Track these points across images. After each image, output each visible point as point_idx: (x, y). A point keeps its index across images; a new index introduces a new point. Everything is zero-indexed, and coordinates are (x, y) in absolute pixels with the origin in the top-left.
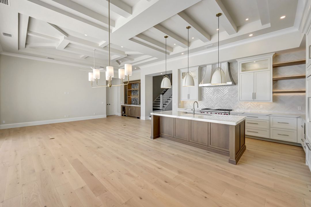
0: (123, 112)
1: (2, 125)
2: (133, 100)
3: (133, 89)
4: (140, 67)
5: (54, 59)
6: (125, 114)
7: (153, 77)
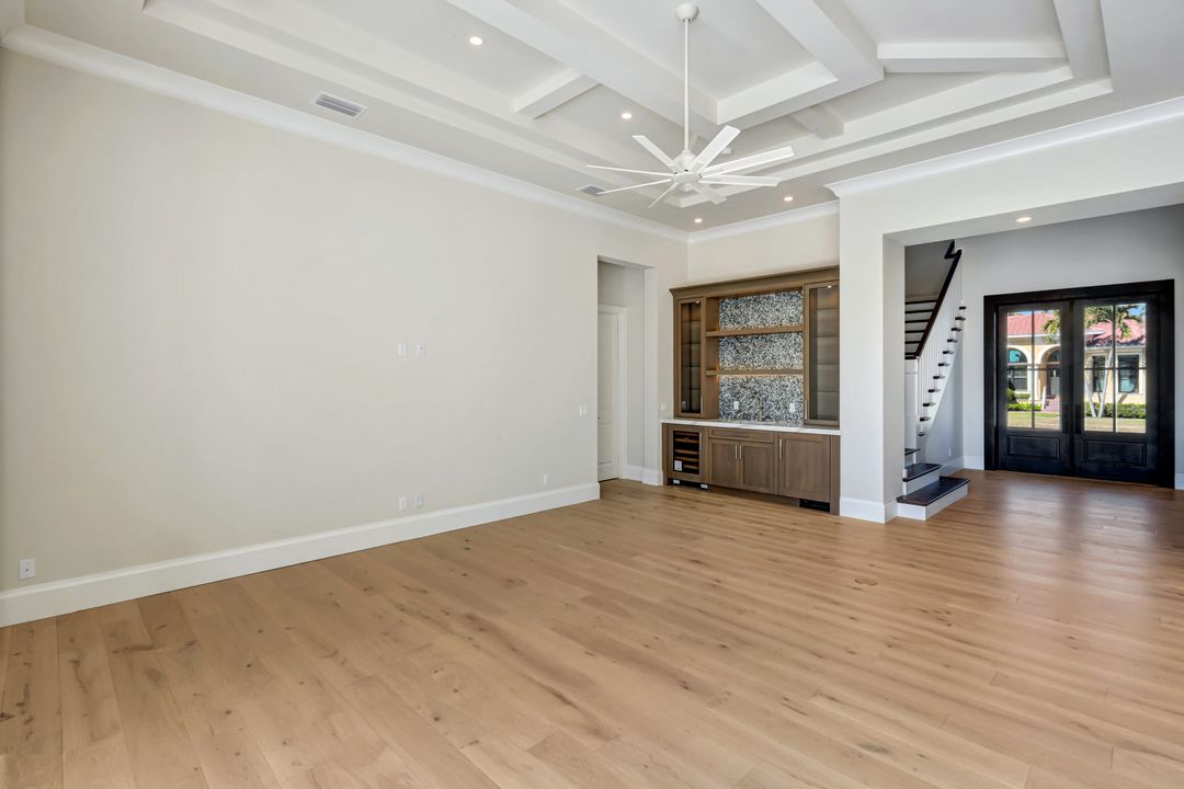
0: (678, 465)
1: (11, 594)
2: (736, 396)
3: (728, 327)
4: (839, 189)
5: (350, 111)
6: (693, 478)
7: (907, 248)
